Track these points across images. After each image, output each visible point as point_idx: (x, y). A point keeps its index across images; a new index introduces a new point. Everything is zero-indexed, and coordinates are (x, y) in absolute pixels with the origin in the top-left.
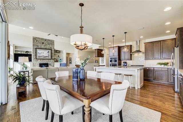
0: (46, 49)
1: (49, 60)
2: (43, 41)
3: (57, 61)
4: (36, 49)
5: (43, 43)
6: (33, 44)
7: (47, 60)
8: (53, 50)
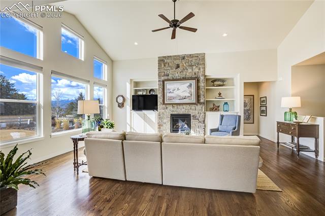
0: (184, 79)
1: (193, 107)
2: (177, 62)
4: (163, 82)
5: (178, 66)
6: (159, 73)
7: (188, 106)
8: (202, 78)
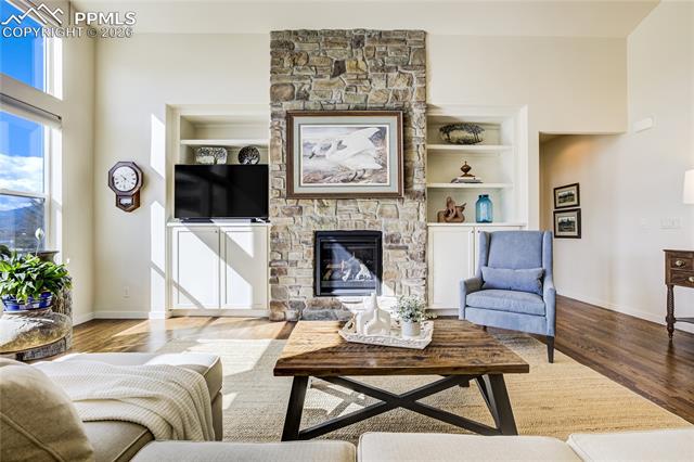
1: (390, 206)
2: (337, 53)
3: (452, 215)
4: (289, 117)
5: (339, 69)
6: (274, 87)
7: (373, 203)
8: (417, 113)
